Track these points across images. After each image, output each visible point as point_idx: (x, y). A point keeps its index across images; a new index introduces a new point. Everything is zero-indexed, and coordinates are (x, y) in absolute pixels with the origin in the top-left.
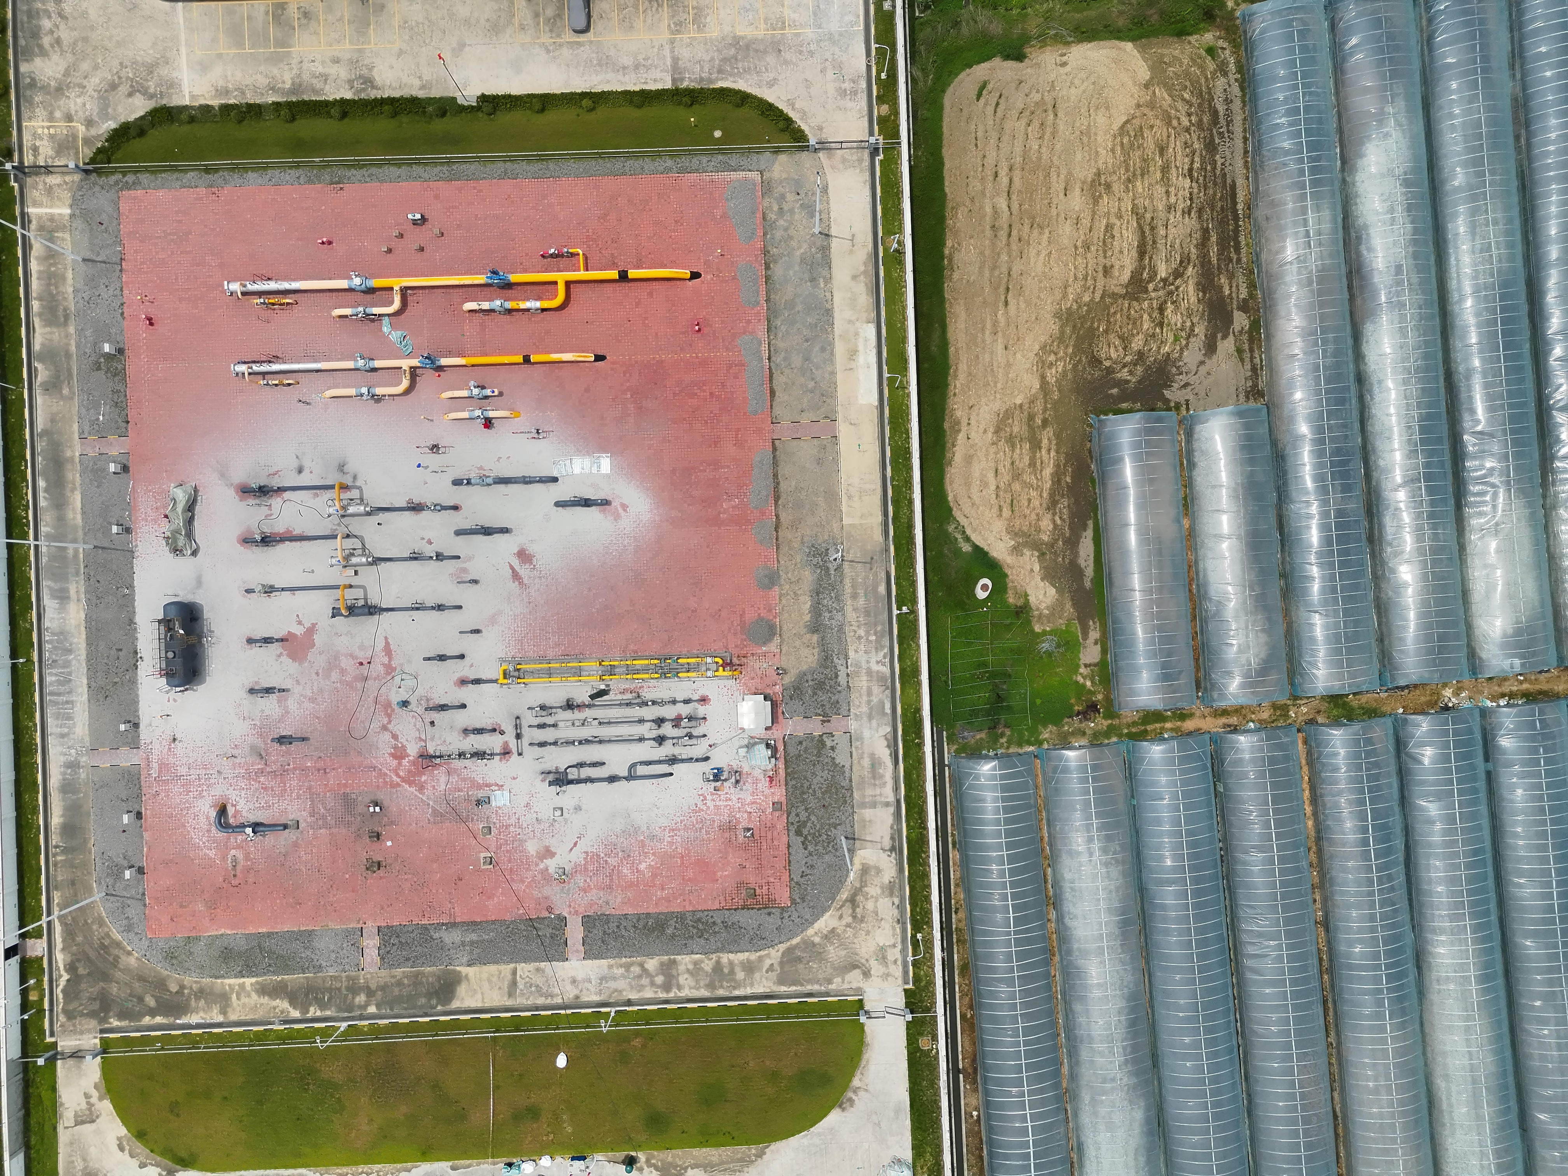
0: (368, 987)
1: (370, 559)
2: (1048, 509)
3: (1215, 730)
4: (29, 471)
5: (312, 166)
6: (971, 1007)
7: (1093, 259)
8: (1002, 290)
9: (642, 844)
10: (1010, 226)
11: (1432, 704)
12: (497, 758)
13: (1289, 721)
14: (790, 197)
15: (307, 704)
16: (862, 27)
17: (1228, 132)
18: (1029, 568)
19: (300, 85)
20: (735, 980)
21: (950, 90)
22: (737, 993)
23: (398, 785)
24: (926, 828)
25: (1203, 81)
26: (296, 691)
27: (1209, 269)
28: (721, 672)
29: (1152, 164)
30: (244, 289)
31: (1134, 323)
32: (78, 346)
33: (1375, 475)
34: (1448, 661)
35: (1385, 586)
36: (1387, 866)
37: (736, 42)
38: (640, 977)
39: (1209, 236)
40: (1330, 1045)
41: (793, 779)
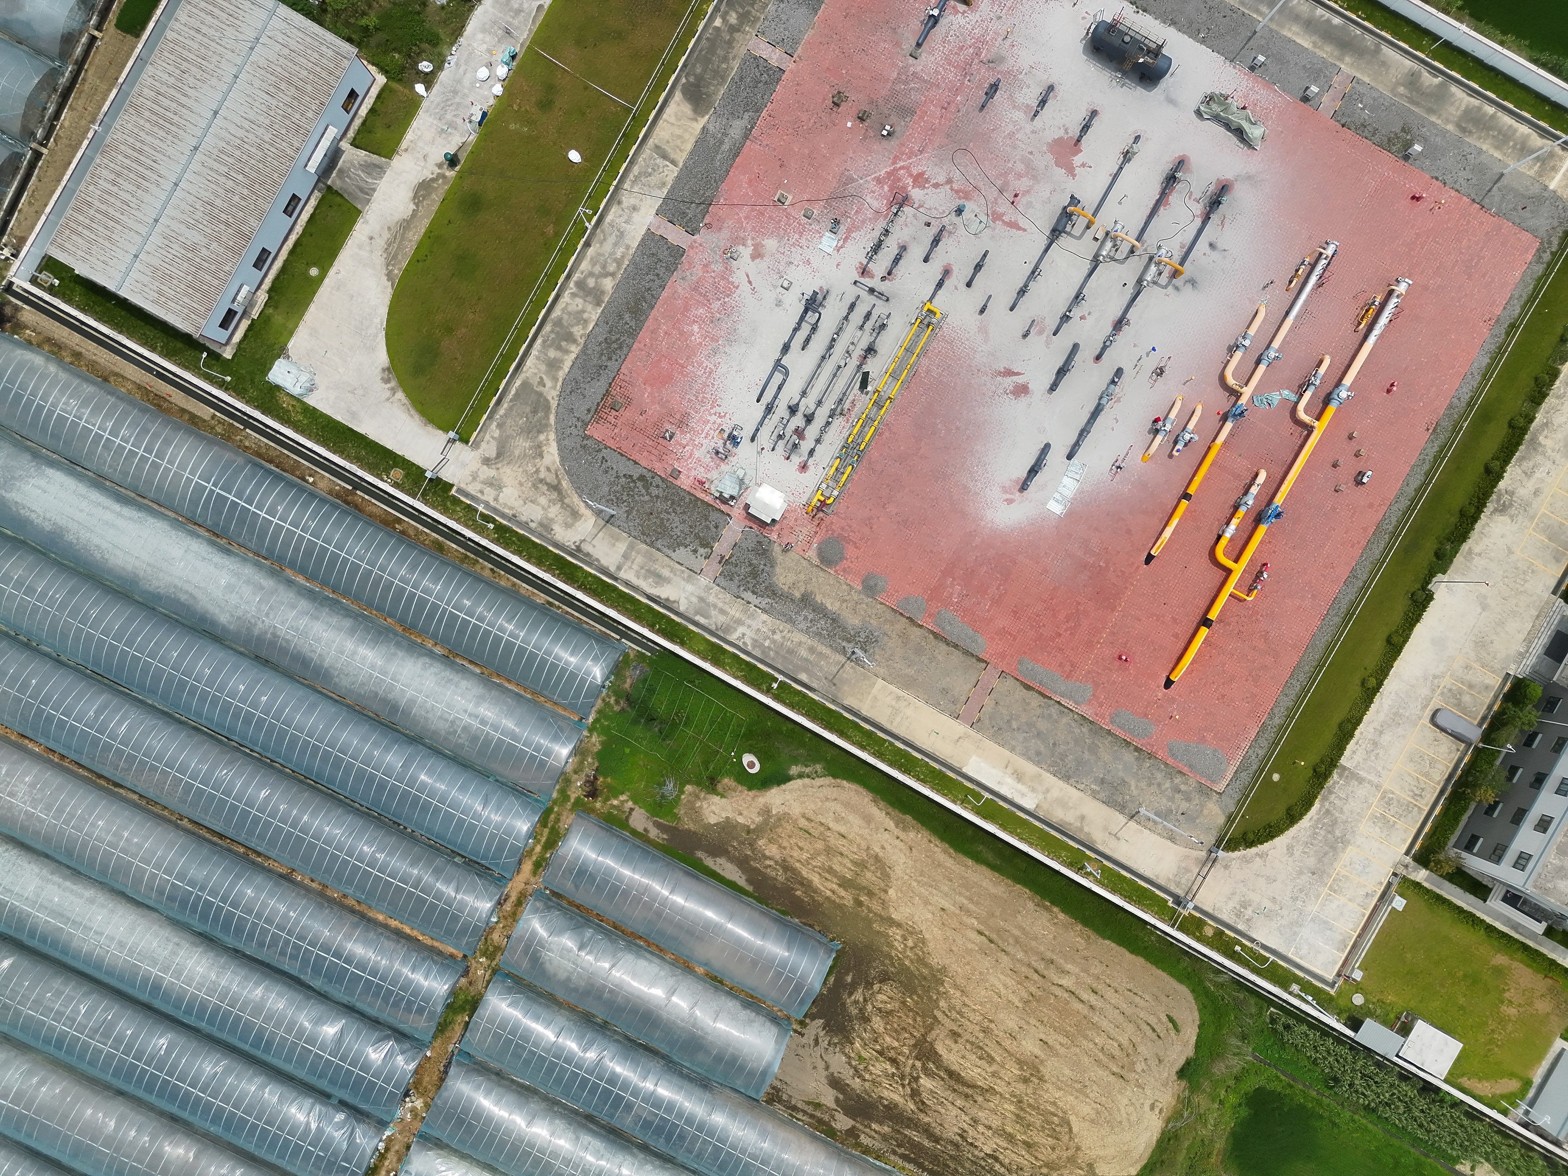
0: (738, 31)
1: (1102, 257)
2: (784, 860)
3: (510, 885)
4: (1354, 17)
5: (1463, 416)
6: (403, 532)
7: (972, 1030)
8: (994, 937)
9: (715, 339)
10: (1044, 977)
11: (417, 1084)
12: (865, 262)
13: (478, 954)
14: (1184, 806)
15: (1011, 128)
16: (1290, 955)
18: (745, 813)
19: (1535, 449)
20: (550, 346)
21: (1190, 997)
22: (539, 341)
23: (894, 163)
24: (579, 588)
26: (1027, 126)
27: (902, 1122)
28: (819, 496)
29: (1022, 1129)
30: (1395, 294)
31: (896, 1031)
32: (1433, 124)
33: (641, 1156)
34: (447, 1120)
35: (544, 1105)
36: (305, 961)
37: (1344, 841)
38: (604, 267)
39: (930, 1140)
40: (182, 818)
41: (691, 501)
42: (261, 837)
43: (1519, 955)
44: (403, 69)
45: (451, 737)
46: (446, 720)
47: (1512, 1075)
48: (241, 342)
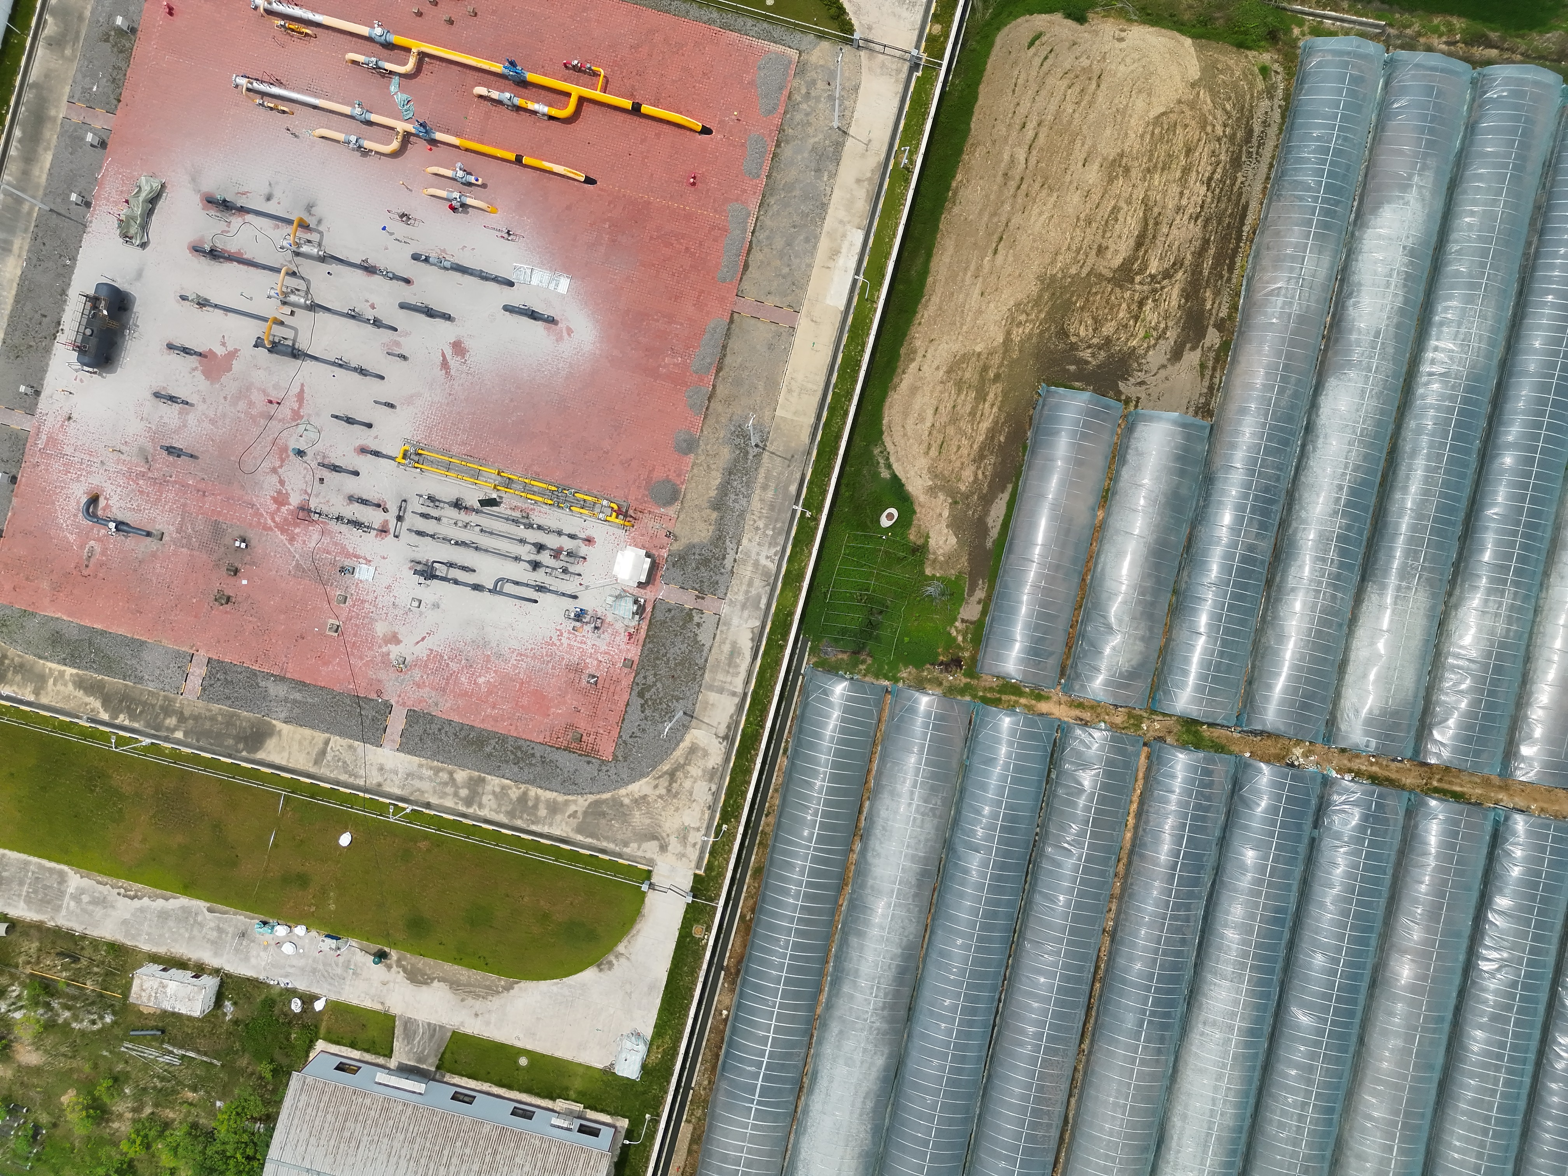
0: (182, 713)
1: (308, 302)
2: (974, 461)
3: (1066, 719)
4: (9, 117)
6: (753, 911)
7: (1091, 236)
8: (995, 238)
9: (488, 659)
10: (1022, 179)
11: (1280, 758)
12: (374, 533)
13: (1140, 733)
14: (821, 85)
15: (206, 424)
17: (1257, 153)
18: (938, 511)
20: (536, 816)
21: (1005, 31)
22: (533, 828)
23: (270, 529)
24: (763, 727)
25: (1248, 96)
26: (199, 408)
27: (1198, 280)
28: (613, 518)
29: (1175, 162)
30: (269, 7)
31: (1111, 309)
32: (93, 13)
33: (1294, 524)
34: (1307, 720)
35: (1270, 632)
36: (1190, 895)
38: (446, 784)
39: (1208, 248)
40: (1081, 1051)
41: (651, 642)
42: (1080, 969)
44: (304, 1027)
45: (938, 813)
46: (923, 821)
48: (609, 1113)
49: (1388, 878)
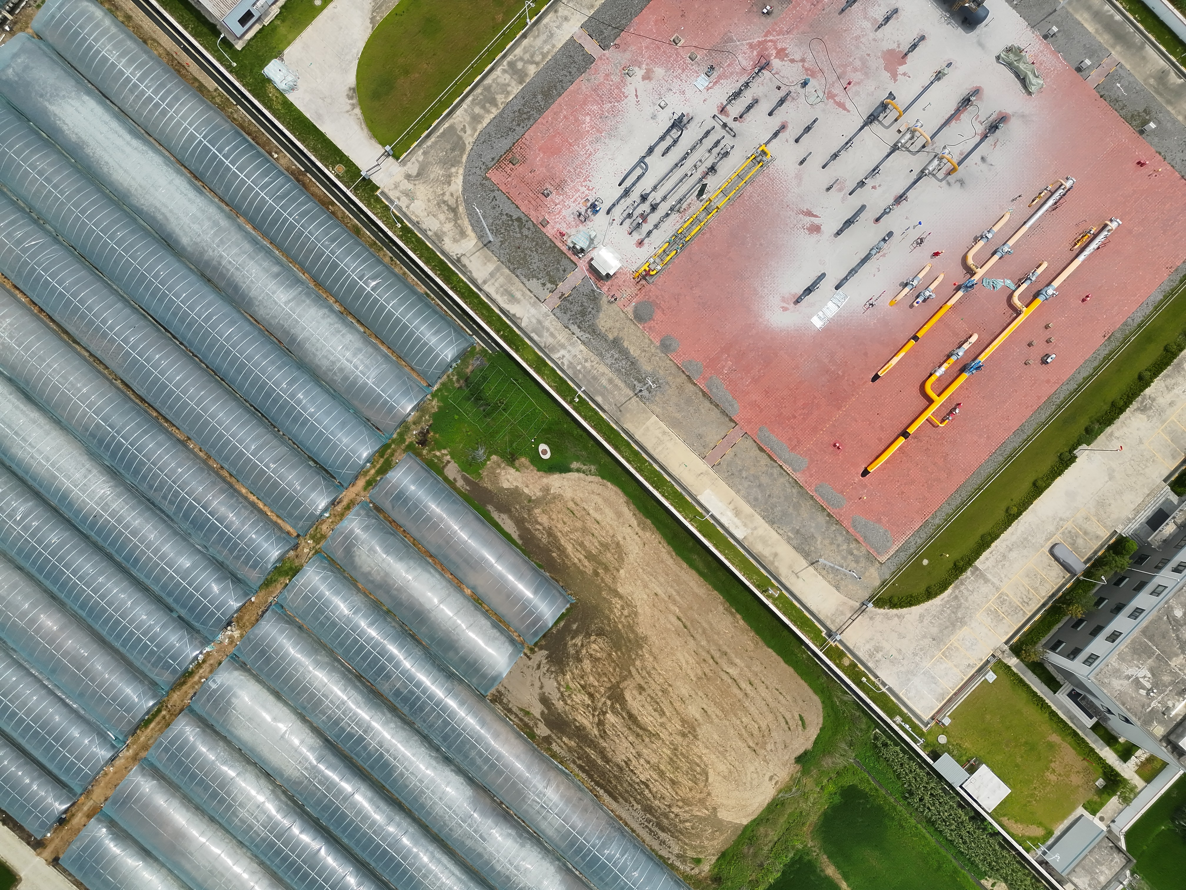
1: (900, 145)
2: (550, 528)
3: (344, 493)
4: (1132, 18)
5: (1132, 333)
6: (333, 213)
7: (654, 688)
8: (688, 624)
9: (600, 131)
10: (717, 663)
11: (239, 619)
12: (725, 103)
13: (308, 536)
14: (853, 565)
15: (858, 32)
16: (901, 695)
17: (647, 826)
18: (531, 486)
19: (1179, 372)
20: (477, 104)
21: (820, 706)
22: (470, 98)
23: (766, 36)
24: (451, 288)
25: (687, 841)
26: (871, 34)
27: (586, 742)
28: (646, 267)
29: (672, 770)
30: (1107, 229)
31: (599, 674)
32: (1168, 112)
33: (389, 715)
35: (327, 659)
36: (179, 507)
37: (962, 622)
38: (532, 56)
39: (603, 761)
40: (117, 378)
41: (550, 247)
42: (171, 408)
43: (1069, 739)
45: (329, 373)
46: (330, 360)
47: (1040, 824)
48: (252, 39)
49: (117, 645)
